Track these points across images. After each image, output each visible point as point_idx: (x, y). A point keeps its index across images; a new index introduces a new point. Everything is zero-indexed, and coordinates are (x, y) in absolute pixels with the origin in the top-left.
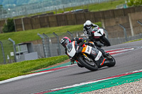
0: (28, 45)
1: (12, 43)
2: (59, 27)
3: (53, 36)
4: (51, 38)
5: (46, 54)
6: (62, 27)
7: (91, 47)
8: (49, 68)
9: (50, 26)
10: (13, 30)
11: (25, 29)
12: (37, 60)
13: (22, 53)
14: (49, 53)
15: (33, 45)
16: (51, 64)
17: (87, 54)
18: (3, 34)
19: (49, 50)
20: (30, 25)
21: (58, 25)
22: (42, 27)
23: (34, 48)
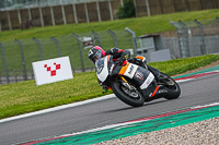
0: (156, 38)
1: (131, 34)
2: (204, 12)
3: (194, 25)
4: (192, 29)
5: (184, 52)
6: (207, 11)
7: (136, 67)
8: (188, 74)
9: (189, 10)
10: (133, 15)
11: (151, 14)
12: (169, 62)
13: (145, 51)
14: (188, 50)
15: (163, 39)
16: (190, 68)
17: (127, 78)
18: (118, 21)
19: (188, 46)
20: (159, 8)
21: (202, 9)
22: (177, 10)
23: (164, 43)
